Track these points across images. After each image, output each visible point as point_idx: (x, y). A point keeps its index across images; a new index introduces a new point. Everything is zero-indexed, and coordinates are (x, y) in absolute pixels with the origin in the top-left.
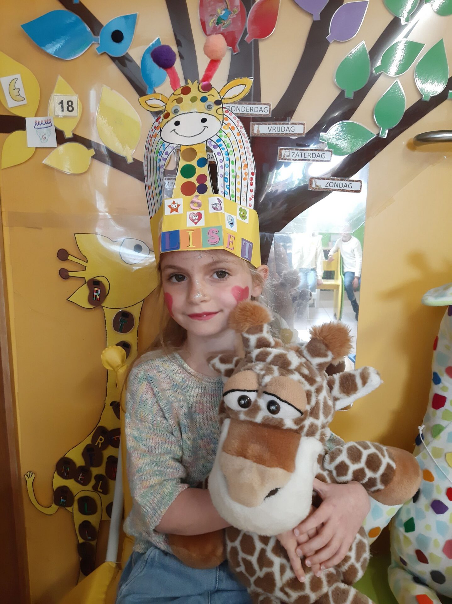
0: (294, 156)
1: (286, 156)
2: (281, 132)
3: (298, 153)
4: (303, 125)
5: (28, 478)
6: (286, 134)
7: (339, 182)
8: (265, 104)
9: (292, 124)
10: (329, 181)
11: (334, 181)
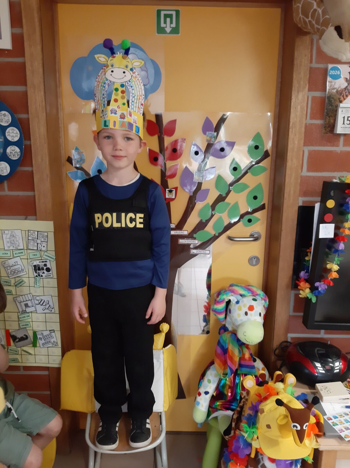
0: (184, 241)
1: (181, 242)
2: (179, 234)
3: (185, 241)
4: (187, 231)
6: (181, 234)
7: (201, 251)
8: (173, 224)
9: (183, 231)
10: (198, 250)
11: (199, 251)
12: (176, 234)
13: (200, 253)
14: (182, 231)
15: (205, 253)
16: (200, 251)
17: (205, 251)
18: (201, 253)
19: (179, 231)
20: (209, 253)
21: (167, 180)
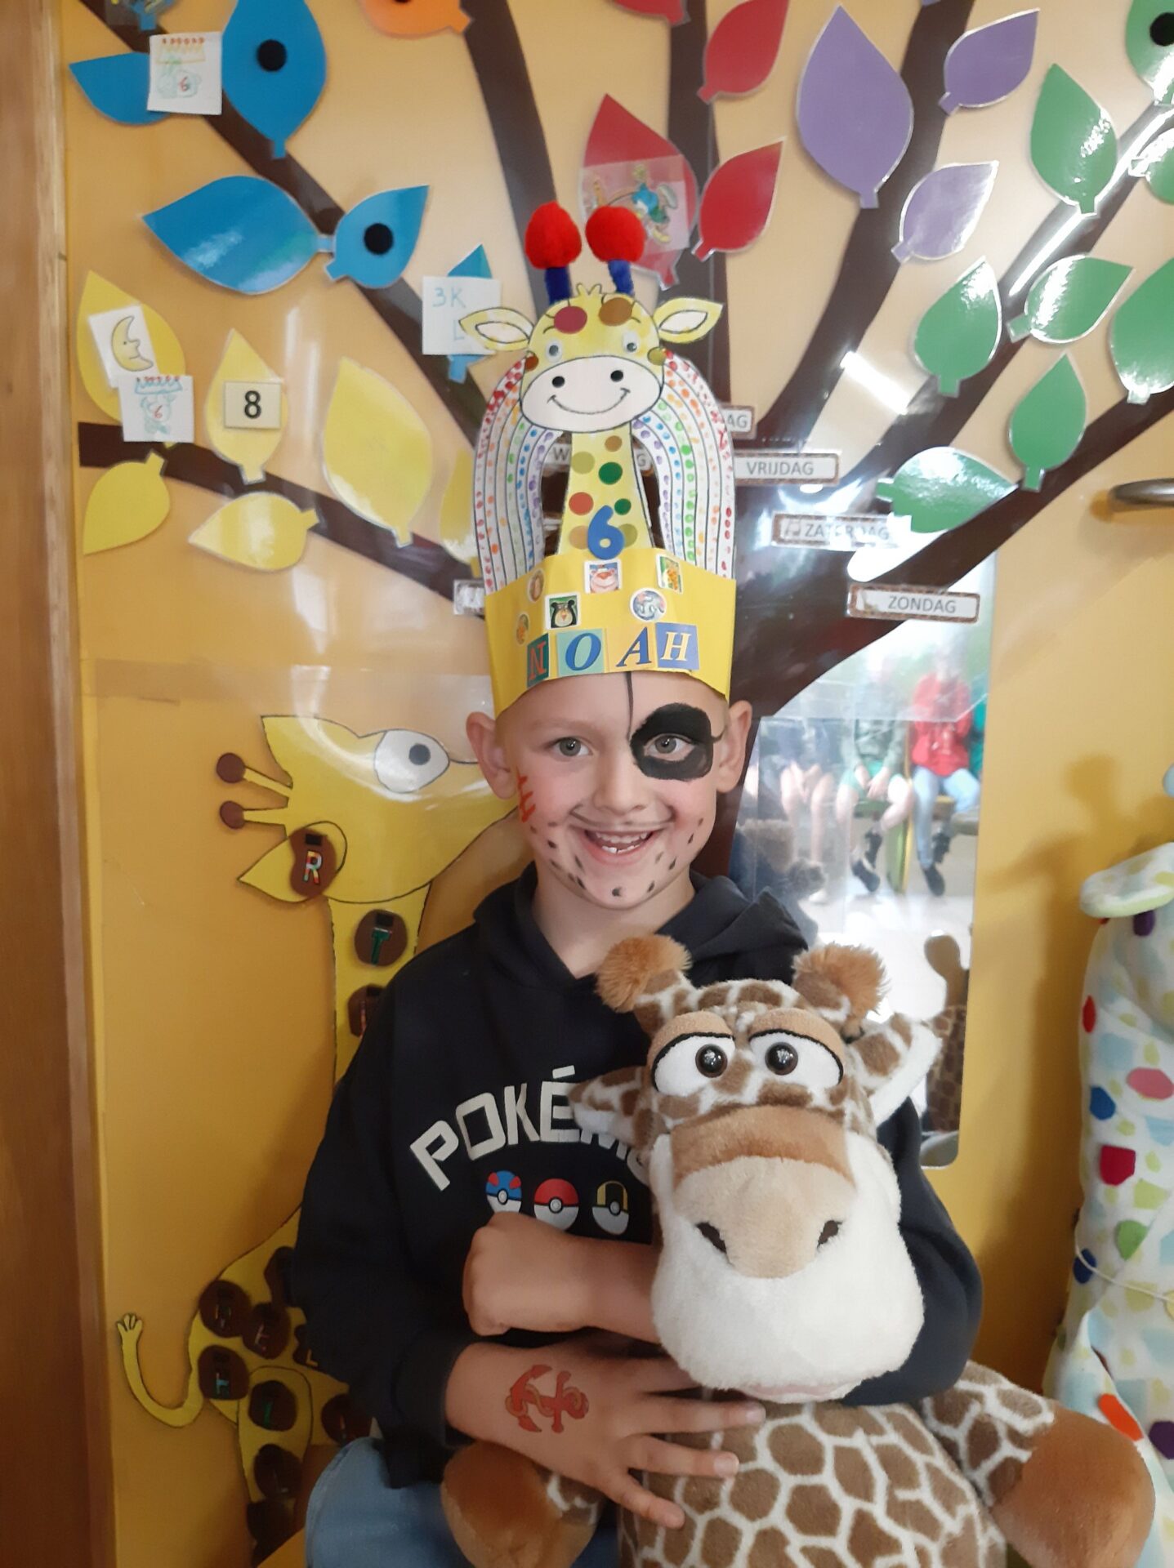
0: (813, 532)
1: (790, 533)
2: (778, 476)
3: (820, 526)
4: (834, 460)
5: (126, 1329)
7: (923, 596)
8: (741, 408)
9: (808, 455)
10: (899, 595)
11: (910, 596)
12: (755, 475)
13: (914, 611)
14: (801, 461)
15: (945, 614)
16: (918, 596)
17: (945, 599)
18: (921, 612)
19: (780, 460)
20: (972, 615)
21: (707, 103)
